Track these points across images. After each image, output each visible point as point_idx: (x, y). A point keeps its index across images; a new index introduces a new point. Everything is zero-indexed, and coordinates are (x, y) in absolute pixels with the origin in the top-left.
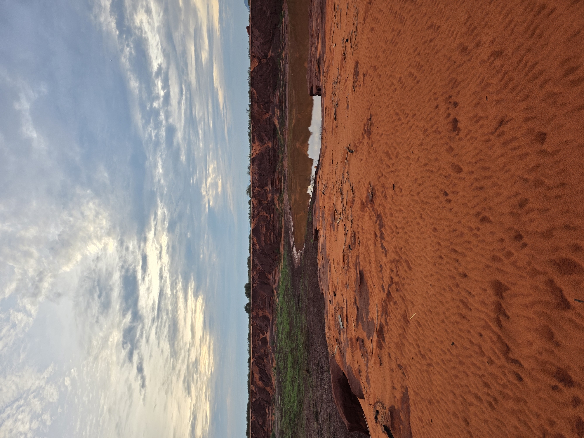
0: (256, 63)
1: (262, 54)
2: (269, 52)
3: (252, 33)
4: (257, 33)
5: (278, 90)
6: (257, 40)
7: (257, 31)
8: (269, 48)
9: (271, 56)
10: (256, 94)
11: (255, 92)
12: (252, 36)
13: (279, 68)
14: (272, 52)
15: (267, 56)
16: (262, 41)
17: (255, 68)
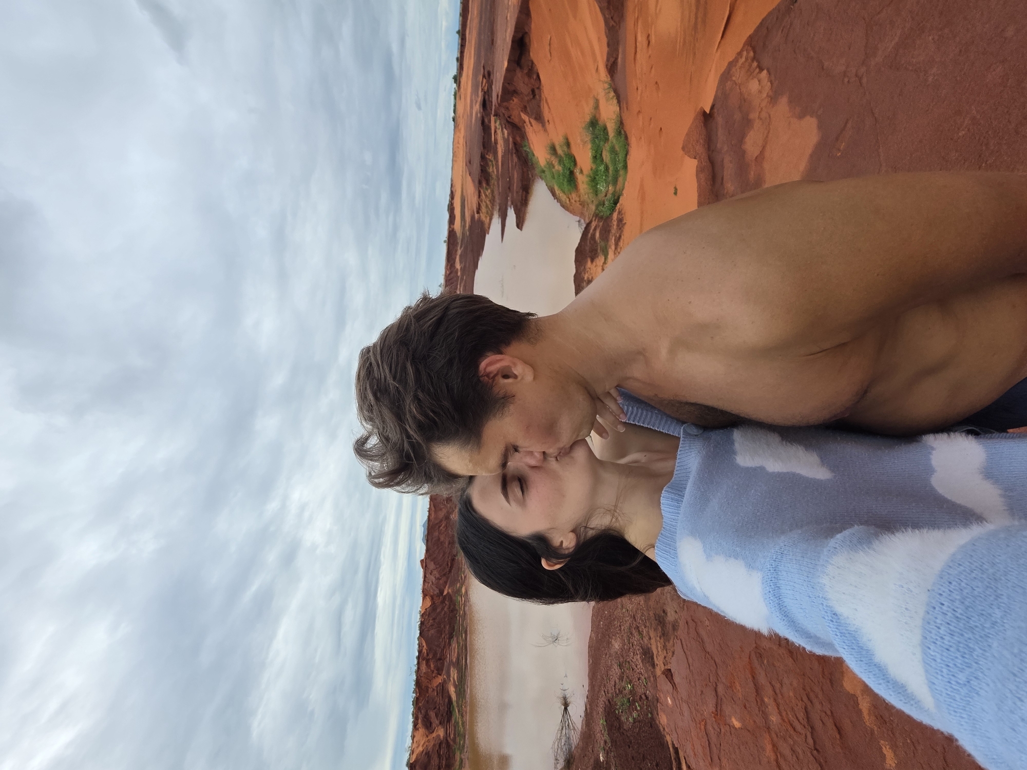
0: (429, 603)
1: (437, 591)
2: (445, 587)
3: (426, 566)
4: (432, 566)
5: (455, 639)
6: (431, 574)
7: (432, 563)
8: (446, 583)
9: (448, 593)
10: (425, 647)
11: (424, 644)
12: (425, 570)
13: (457, 607)
14: (449, 588)
15: (443, 593)
16: (437, 576)
17: (426, 609)
